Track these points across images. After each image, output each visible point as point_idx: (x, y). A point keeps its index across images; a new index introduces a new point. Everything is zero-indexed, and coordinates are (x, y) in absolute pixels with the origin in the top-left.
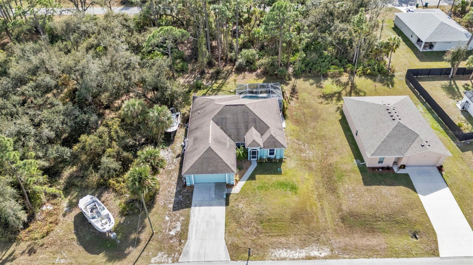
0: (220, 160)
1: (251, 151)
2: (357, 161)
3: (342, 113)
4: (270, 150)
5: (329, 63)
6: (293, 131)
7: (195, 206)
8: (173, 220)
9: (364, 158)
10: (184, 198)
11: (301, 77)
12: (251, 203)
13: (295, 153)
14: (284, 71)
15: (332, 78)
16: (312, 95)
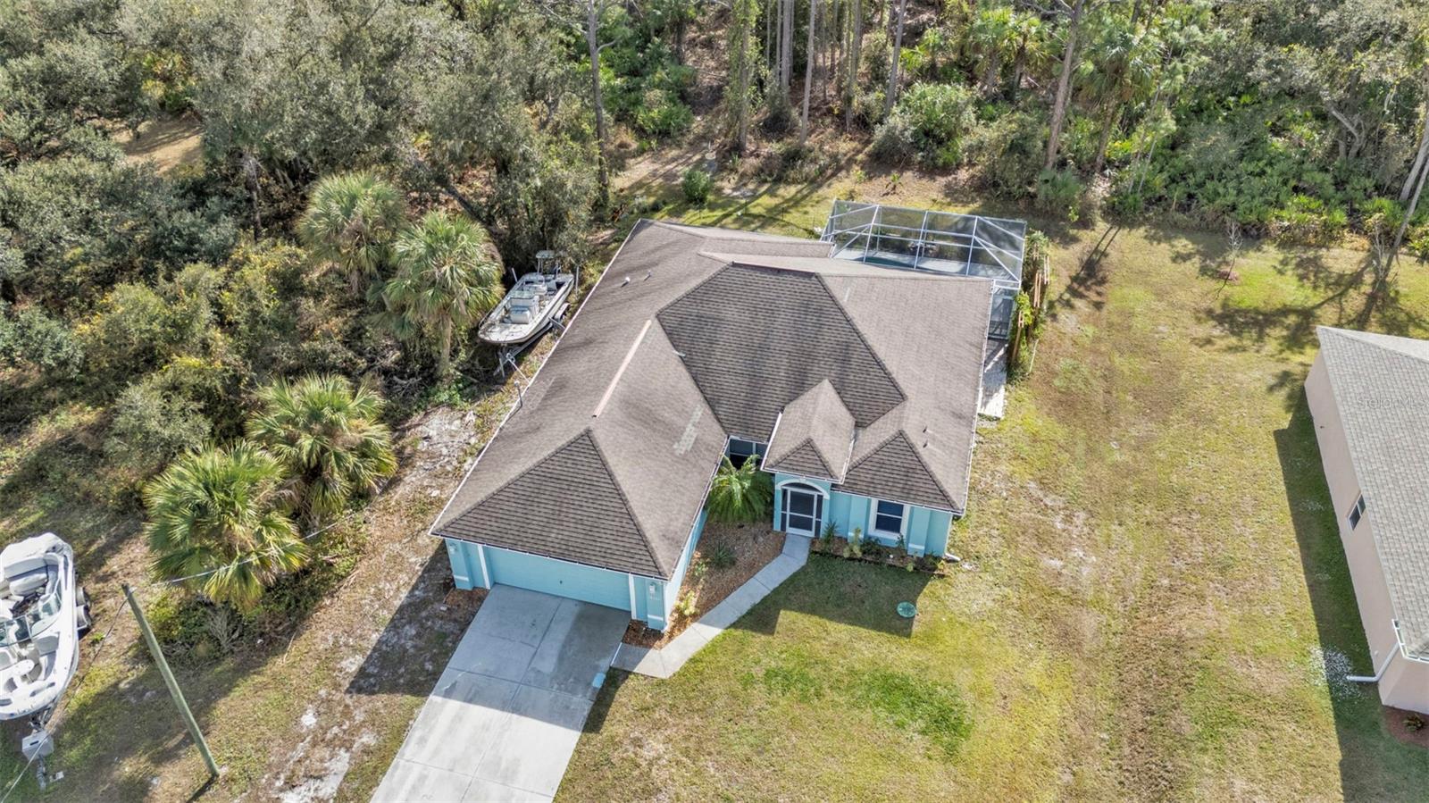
0: (616, 503)
1: (790, 489)
2: (1329, 660)
3: (1299, 403)
4: (881, 506)
5: (1285, 183)
6: (1035, 439)
7: (448, 694)
8: (329, 736)
9: (1374, 653)
10: (421, 643)
11: (1140, 225)
12: (709, 746)
13: (1010, 543)
14: (1065, 185)
15: (1283, 245)
16: (1172, 304)
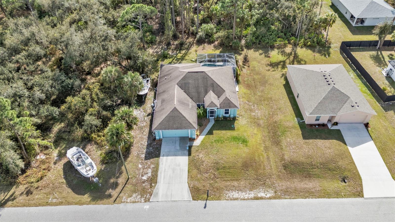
1: (210, 111)
2: (297, 119)
3: (286, 79)
4: (225, 110)
5: (276, 36)
6: (245, 94)
7: (163, 156)
8: (145, 167)
9: (304, 117)
10: (154, 150)
11: (252, 48)
12: (210, 153)
13: (246, 112)
14: (237, 43)
15: (278, 48)
16: (261, 64)
